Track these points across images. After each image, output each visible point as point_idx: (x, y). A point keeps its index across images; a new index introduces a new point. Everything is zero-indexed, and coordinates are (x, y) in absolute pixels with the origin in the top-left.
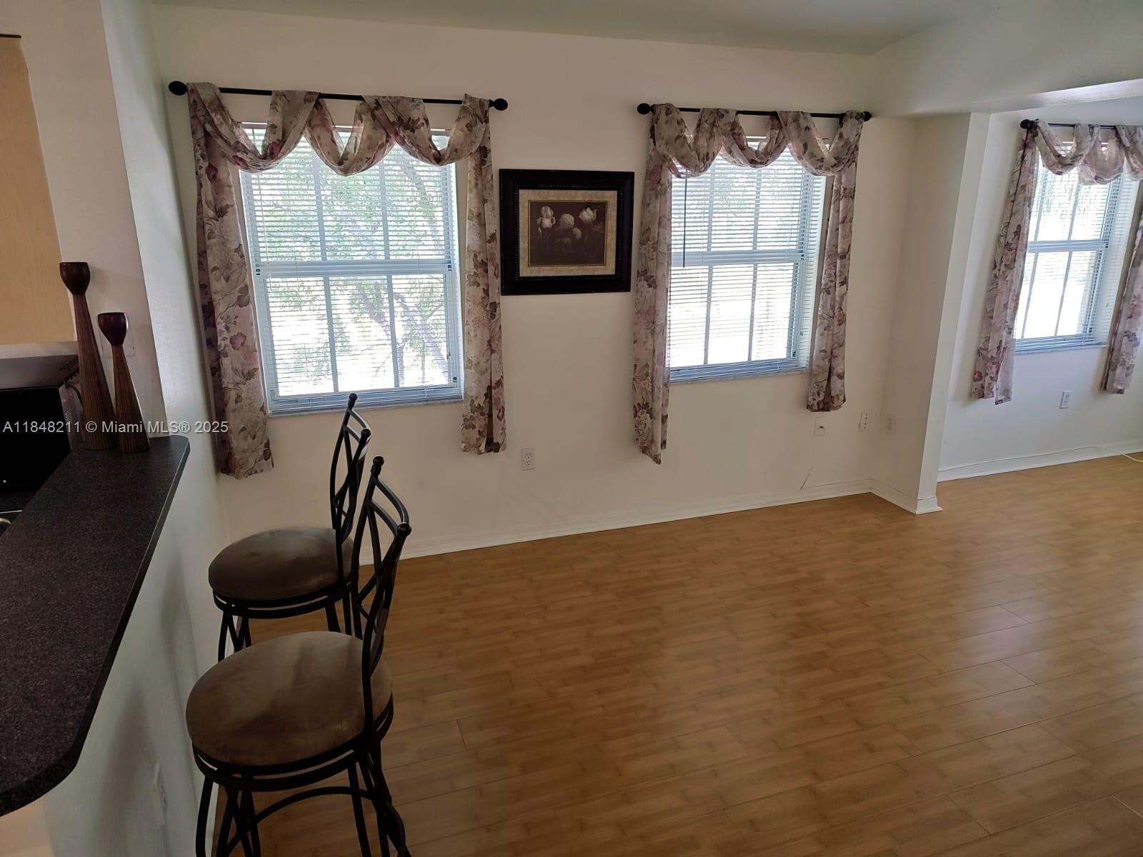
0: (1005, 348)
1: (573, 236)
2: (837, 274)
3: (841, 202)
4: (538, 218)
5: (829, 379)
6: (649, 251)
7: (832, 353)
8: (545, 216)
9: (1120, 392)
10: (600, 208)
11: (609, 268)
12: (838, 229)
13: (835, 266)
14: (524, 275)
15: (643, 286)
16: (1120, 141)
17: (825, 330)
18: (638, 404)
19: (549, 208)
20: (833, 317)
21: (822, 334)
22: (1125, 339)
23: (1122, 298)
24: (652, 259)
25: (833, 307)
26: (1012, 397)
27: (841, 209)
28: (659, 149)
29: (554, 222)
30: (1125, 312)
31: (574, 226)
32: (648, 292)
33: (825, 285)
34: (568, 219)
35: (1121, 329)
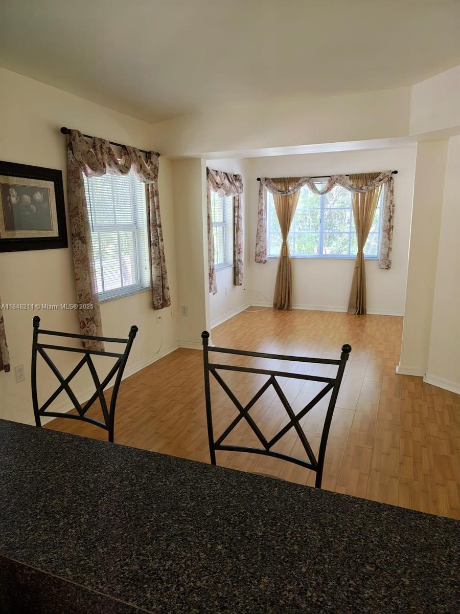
0: (213, 269)
1: (31, 210)
2: (159, 235)
3: (155, 198)
4: (8, 196)
5: (163, 291)
6: (79, 221)
7: (162, 277)
8: (12, 195)
9: (241, 284)
10: (45, 191)
11: (54, 233)
12: (155, 212)
13: (157, 231)
14: (3, 238)
15: (78, 243)
16: (228, 179)
17: (157, 265)
18: (87, 319)
19: (14, 190)
20: (160, 258)
21: (156, 268)
22: (239, 262)
23: (234, 246)
24: (82, 226)
25: (159, 253)
26: (218, 291)
27: (155, 202)
28: (77, 157)
29: (18, 199)
30: (237, 251)
31: (31, 204)
32: (82, 247)
33: (154, 241)
34: (27, 198)
35: (237, 259)
